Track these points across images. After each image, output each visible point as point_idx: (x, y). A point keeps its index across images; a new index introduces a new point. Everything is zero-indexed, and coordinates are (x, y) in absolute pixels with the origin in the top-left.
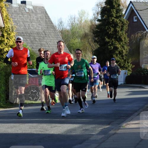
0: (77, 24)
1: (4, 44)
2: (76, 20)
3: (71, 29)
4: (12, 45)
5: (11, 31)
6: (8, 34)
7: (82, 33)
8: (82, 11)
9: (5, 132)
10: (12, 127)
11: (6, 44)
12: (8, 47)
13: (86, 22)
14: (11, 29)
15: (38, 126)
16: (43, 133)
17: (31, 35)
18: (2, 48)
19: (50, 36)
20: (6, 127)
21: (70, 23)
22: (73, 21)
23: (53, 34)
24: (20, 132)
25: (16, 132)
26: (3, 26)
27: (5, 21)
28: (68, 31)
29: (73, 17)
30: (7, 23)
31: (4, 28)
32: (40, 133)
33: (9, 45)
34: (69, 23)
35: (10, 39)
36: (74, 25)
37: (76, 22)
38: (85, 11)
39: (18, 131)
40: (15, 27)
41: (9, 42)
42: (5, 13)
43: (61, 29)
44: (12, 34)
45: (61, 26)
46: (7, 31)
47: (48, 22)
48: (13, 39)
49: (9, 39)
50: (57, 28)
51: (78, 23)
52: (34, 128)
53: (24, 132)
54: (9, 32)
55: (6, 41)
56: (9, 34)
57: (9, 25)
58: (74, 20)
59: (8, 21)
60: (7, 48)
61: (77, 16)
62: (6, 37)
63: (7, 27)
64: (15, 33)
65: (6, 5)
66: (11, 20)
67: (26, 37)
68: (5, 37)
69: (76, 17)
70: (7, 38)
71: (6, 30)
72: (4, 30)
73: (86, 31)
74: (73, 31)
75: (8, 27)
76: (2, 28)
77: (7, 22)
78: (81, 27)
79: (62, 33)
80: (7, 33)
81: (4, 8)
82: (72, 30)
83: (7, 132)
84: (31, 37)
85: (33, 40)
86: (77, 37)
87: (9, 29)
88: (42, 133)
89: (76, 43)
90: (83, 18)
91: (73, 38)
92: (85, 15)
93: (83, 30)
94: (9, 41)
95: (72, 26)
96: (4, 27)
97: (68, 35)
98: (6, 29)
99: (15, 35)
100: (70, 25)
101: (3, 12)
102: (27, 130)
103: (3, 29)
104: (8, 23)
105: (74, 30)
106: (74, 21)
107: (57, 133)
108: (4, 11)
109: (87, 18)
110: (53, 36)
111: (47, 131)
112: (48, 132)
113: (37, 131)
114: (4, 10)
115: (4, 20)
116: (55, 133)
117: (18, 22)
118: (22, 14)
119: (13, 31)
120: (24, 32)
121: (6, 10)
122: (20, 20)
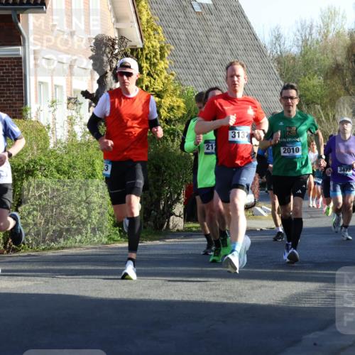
0: (317, 40)
2: (314, 31)
3: (301, 53)
4: (161, 91)
5: (158, 56)
6: (150, 63)
7: (328, 62)
8: (329, 9)
9: (142, 298)
10: (158, 287)
11: (147, 87)
13: (339, 37)
14: (159, 53)
15: (219, 285)
16: (231, 301)
17: (206, 66)
19: (251, 70)
20: (144, 285)
21: (299, 38)
22: (307, 34)
23: (258, 65)
24: (176, 297)
25: (169, 298)
26: (140, 46)
27: (146, 34)
28: (294, 59)
29: (308, 23)
30: (149, 38)
31: (142, 49)
32: (225, 301)
33: (152, 91)
34: (298, 40)
35: (155, 76)
36: (309, 43)
37: (314, 36)
38: (337, 9)
39: (172, 295)
40: (167, 47)
41: (152, 82)
42: (145, 13)
43: (279, 53)
44: (162, 65)
45: (277, 45)
46: (149, 56)
47: (248, 37)
48: (163, 77)
49: (152, 77)
50: (269, 52)
51: (319, 38)
52: (211, 290)
53: (186, 298)
54: (155, 60)
55: (146, 81)
56: (155, 65)
57: (154, 44)
58: (308, 30)
59: (152, 33)
61: (318, 22)
62: (147, 71)
63: (149, 47)
64: (168, 62)
66: (160, 32)
67: (193, 71)
68: (144, 72)
69: (315, 24)
70: (149, 74)
71: (147, 54)
72: (142, 54)
73: (339, 58)
74: (307, 58)
75: (152, 47)
76: (137, 49)
77: (149, 34)
78: (325, 48)
79: (279, 63)
80: (148, 62)
81: (143, 3)
82: (303, 55)
83: (147, 298)
84: (206, 72)
85: (209, 78)
86: (316, 73)
87: (153, 51)
88: (229, 301)
89: (314, 86)
90: (333, 26)
91: (305, 76)
92: (337, 20)
93: (330, 56)
94: (153, 80)
95: (304, 47)
96: (142, 47)
97: (294, 67)
98: (147, 52)
99: (168, 67)
100: (300, 43)
101: (140, 12)
102: (193, 292)
103: (140, 53)
104: (152, 38)
105: (310, 56)
106: (310, 34)
107: (266, 303)
108: (143, 9)
109: (342, 26)
110: (258, 70)
111: (241, 296)
112: (243, 300)
113: (218, 296)
114: (144, 7)
115: (144, 31)
116: (262, 303)
117: (174, 36)
118: (186, 17)
119: (162, 56)
120: (189, 60)
121: (147, 6)
122: (181, 31)
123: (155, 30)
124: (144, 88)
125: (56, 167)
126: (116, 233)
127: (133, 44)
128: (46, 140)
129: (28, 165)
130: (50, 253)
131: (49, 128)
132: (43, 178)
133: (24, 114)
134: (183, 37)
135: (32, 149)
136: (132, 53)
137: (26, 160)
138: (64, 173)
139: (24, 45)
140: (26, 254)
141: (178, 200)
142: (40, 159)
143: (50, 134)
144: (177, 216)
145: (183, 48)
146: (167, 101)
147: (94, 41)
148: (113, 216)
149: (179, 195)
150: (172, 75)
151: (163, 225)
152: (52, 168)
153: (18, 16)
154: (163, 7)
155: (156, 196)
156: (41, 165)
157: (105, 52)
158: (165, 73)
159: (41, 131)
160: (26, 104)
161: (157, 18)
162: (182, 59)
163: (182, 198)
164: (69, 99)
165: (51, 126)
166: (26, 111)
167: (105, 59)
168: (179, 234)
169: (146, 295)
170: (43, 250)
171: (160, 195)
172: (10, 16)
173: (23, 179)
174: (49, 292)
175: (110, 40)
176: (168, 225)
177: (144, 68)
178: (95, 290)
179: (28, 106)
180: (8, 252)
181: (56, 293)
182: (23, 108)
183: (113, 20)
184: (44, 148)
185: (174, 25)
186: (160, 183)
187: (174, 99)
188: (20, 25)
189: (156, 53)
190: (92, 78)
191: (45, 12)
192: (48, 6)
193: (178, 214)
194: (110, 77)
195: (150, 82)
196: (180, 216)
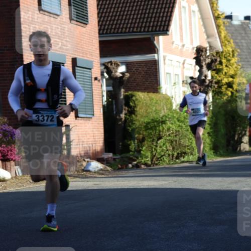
1: (222, 73)
4: (233, 75)
5: (231, 56)
9: (228, 189)
10: (236, 182)
11: (226, 73)
12: (228, 77)
14: (231, 54)
18: (220, 79)
26: (221, 50)
27: (224, 44)
31: (222, 52)
33: (228, 75)
35: (230, 67)
39: (244, 187)
40: (236, 51)
44: (233, 60)
48: (234, 67)
49: (228, 67)
54: (229, 58)
55: (225, 70)
56: (229, 61)
57: (229, 49)
60: (226, 78)
63: (225, 51)
64: (237, 59)
65: (224, 23)
66: (232, 42)
68: (224, 65)
70: (226, 66)
71: (225, 55)
72: (222, 55)
76: (219, 52)
77: (226, 44)
80: (226, 59)
81: (222, 27)
83: (230, 189)
98: (225, 53)
99: (236, 61)
101: (220, 32)
104: (227, 46)
108: (222, 31)
114: (222, 29)
115: (223, 42)
117: (240, 44)
118: (246, 33)
119: (233, 56)
120: (248, 57)
121: (224, 29)
122: (243, 41)
123: (229, 41)
124: (224, 73)
125: (177, 119)
126: (211, 154)
127: (217, 49)
128: (171, 104)
129: (162, 118)
130: (176, 166)
131: (172, 98)
132: (171, 125)
133: (159, 90)
134: (245, 44)
135: (164, 109)
136: (217, 55)
137: (161, 115)
138: (182, 122)
139: (158, 53)
140: (163, 166)
141: (245, 134)
142: (169, 115)
143: (173, 101)
144: (245, 143)
145: (245, 51)
146: (237, 80)
147: (195, 49)
148: (210, 145)
149: (246, 131)
150: (239, 65)
151: (237, 148)
152: (175, 120)
153: (154, 38)
154: (233, 28)
155: (232, 132)
156: (169, 118)
157: (201, 55)
158: (235, 65)
159: (168, 99)
160: (160, 85)
161: (229, 34)
162: (244, 57)
163: (248, 133)
164: (183, 81)
165: (174, 97)
166: (160, 89)
167: (202, 58)
168: (246, 153)
169: (230, 187)
170: (172, 164)
171: (235, 132)
172: (150, 38)
173: (159, 126)
174: (176, 187)
175: (204, 48)
176: (240, 148)
177: (224, 63)
178: (202, 185)
179: (161, 86)
180: (153, 165)
181: (180, 187)
182: (159, 87)
183: (206, 37)
184: (170, 109)
185: (239, 38)
186: (234, 125)
187: (241, 79)
188: (155, 42)
189: (229, 53)
190: (195, 70)
191: (168, 35)
192: (170, 31)
193: (245, 142)
194: (205, 69)
195: (227, 70)
196: (246, 143)
